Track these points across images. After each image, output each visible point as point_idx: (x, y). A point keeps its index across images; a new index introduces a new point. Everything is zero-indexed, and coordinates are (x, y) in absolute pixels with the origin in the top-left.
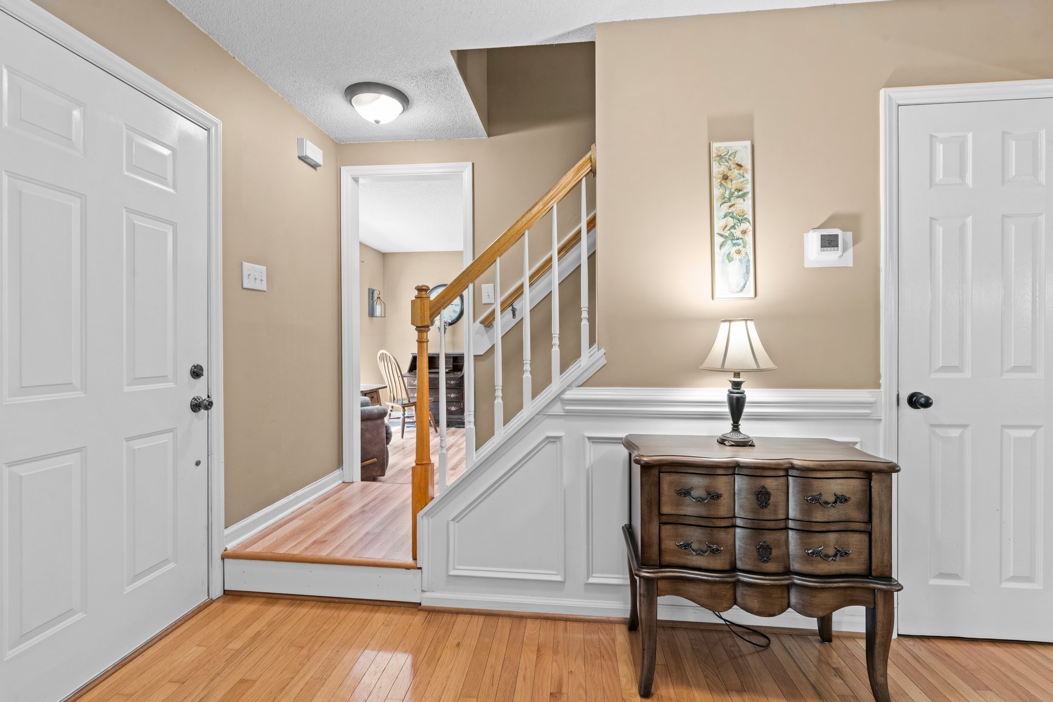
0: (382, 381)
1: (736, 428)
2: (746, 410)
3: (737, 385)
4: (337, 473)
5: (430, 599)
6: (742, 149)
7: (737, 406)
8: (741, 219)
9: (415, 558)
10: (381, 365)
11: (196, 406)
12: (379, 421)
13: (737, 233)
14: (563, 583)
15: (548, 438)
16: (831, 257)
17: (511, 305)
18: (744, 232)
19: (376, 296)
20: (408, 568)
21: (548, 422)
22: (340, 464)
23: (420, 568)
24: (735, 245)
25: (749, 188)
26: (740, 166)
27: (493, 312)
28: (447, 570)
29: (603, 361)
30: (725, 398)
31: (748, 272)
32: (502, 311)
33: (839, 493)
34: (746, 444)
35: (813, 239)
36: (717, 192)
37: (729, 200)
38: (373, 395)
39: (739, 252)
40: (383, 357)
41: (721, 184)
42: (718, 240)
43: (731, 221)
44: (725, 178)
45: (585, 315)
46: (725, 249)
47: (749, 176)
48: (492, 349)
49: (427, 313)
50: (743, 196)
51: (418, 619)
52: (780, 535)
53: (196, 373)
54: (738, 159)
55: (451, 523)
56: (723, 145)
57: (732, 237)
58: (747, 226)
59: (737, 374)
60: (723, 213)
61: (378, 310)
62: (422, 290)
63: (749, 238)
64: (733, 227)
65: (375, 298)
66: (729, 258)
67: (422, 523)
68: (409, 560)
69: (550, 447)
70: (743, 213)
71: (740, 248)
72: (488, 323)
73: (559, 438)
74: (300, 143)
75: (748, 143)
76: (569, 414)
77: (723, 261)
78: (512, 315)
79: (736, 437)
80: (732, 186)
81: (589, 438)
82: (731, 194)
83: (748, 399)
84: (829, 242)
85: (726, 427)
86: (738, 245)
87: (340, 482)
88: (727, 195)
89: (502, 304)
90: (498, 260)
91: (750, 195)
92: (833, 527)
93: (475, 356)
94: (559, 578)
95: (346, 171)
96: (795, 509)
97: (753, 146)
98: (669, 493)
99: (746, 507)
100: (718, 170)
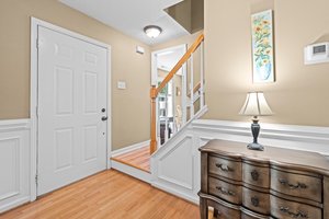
1: (255, 141)
3: (255, 122)
6: (267, 15)
7: (256, 132)
8: (267, 46)
11: (103, 119)
13: (264, 53)
15: (187, 137)
16: (321, 57)
18: (268, 52)
20: (147, 172)
21: (187, 131)
23: (151, 173)
24: (263, 58)
25: (271, 32)
26: (265, 23)
28: (157, 175)
29: (207, 109)
31: (270, 70)
34: (259, 149)
35: (309, 50)
36: (254, 36)
37: (260, 39)
39: (265, 62)
41: (256, 33)
42: (255, 57)
43: (261, 49)
44: (258, 29)
46: (259, 61)
47: (271, 26)
49: (155, 94)
50: (268, 36)
51: (149, 188)
52: (266, 196)
53: (103, 110)
54: (265, 20)
55: (159, 161)
56: (256, 15)
57: (262, 55)
58: (270, 49)
59: (256, 117)
60: (257, 45)
62: (153, 86)
63: (271, 55)
64: (263, 51)
66: (261, 65)
69: (188, 140)
70: (268, 44)
71: (266, 59)
73: (191, 137)
74: (137, 47)
75: (270, 11)
76: (194, 129)
77: (257, 67)
79: (255, 146)
80: (262, 32)
81: (201, 139)
82: (261, 36)
84: (319, 50)
85: (251, 140)
88: (259, 37)
91: (271, 35)
94: (191, 188)
95: (153, 54)
96: (274, 185)
97: (273, 12)
98: (213, 165)
99: (247, 178)
100: (254, 26)
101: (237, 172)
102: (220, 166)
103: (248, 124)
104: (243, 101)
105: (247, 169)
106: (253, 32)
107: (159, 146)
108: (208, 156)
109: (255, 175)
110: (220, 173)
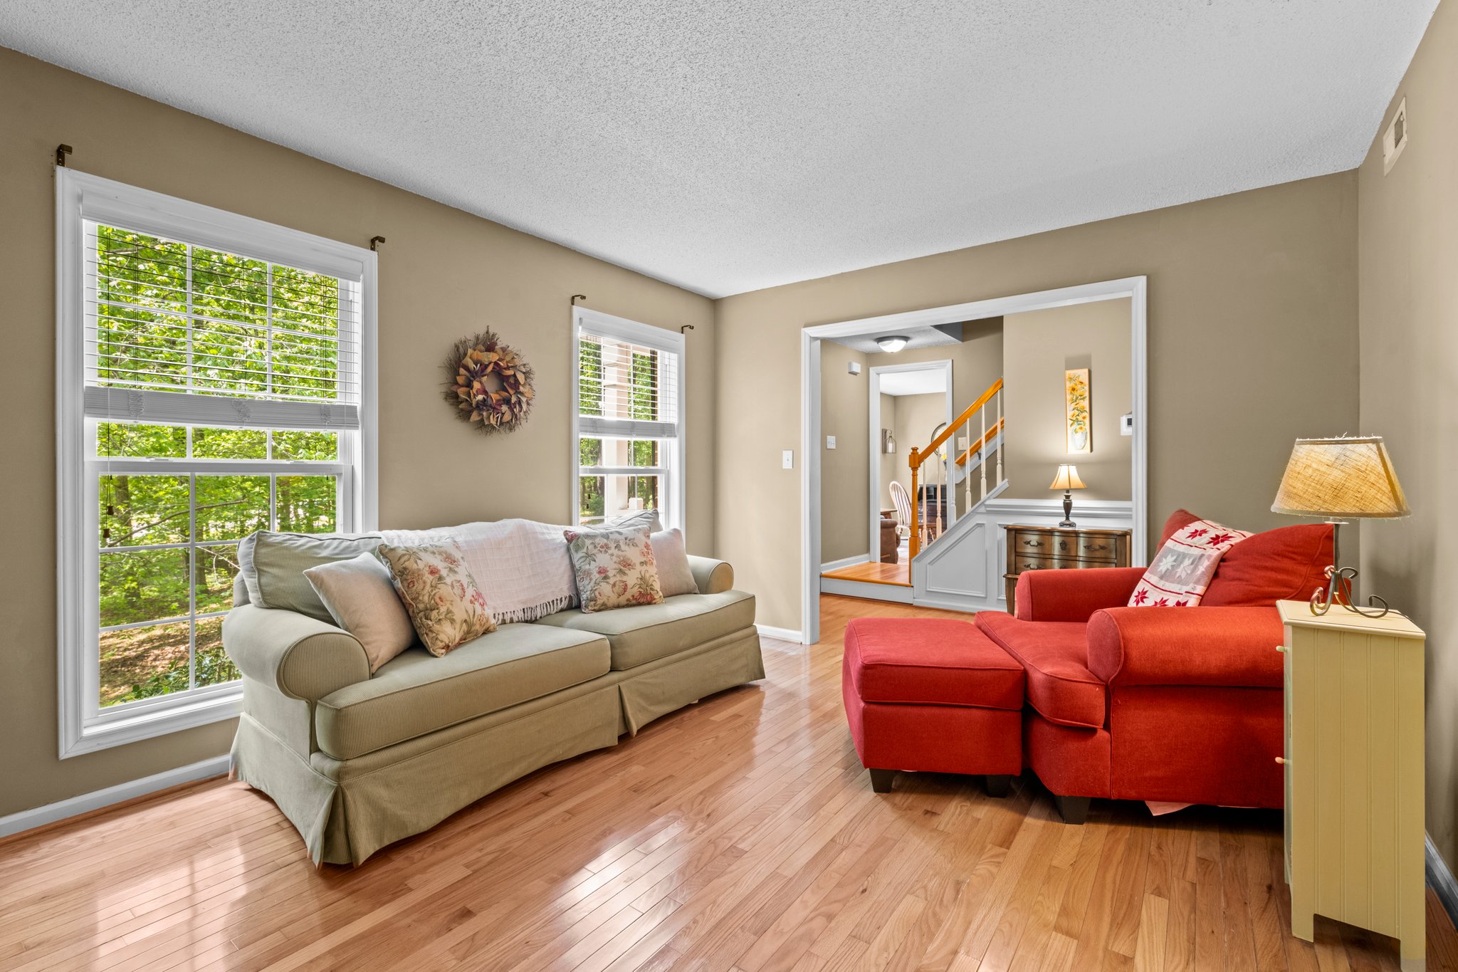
0: (893, 506)
1: (1067, 518)
2: (1072, 511)
3: (1068, 497)
4: (867, 555)
5: (918, 602)
6: (1083, 374)
7: (1068, 507)
8: (1082, 411)
9: (910, 582)
10: (893, 494)
12: (892, 529)
13: (1080, 418)
14: (986, 598)
15: (978, 524)
17: (977, 451)
18: (1084, 418)
19: (888, 435)
20: (907, 586)
21: (978, 516)
22: (868, 550)
23: (912, 587)
24: (1079, 424)
25: (1087, 394)
26: (1082, 383)
27: (965, 455)
28: (926, 588)
29: (1007, 485)
30: (1062, 505)
31: (1086, 439)
32: (971, 455)
33: (1101, 545)
34: (1071, 525)
35: (1124, 421)
36: (1069, 397)
37: (1076, 401)
38: (887, 514)
39: (1081, 428)
40: (895, 487)
41: (1071, 393)
42: (1069, 422)
43: (1077, 412)
44: (1073, 389)
45: (999, 461)
46: (1074, 427)
47: (1087, 388)
48: (964, 480)
49: (917, 461)
50: (1084, 399)
54: (1081, 379)
55: (928, 566)
56: (1071, 372)
57: (1077, 420)
58: (1087, 415)
59: (1068, 491)
60: (1072, 408)
61: (890, 447)
62: (915, 449)
63: (1087, 421)
64: (1078, 415)
65: (888, 437)
66: (1076, 432)
67: (915, 565)
68: (908, 583)
69: (979, 530)
70: (1084, 408)
71: (1082, 426)
72: (961, 463)
73: (983, 524)
74: (850, 365)
75: (1086, 371)
76: (989, 513)
77: (1072, 433)
78: (978, 458)
79: (1068, 523)
80: (1077, 393)
81: (999, 525)
82: (1077, 398)
83: (1073, 505)
85: (1063, 519)
86: (1081, 424)
87: (868, 561)
88: (1074, 398)
89: (971, 450)
90: (968, 420)
91: (1088, 398)
92: (1098, 560)
93: (956, 484)
94: (983, 595)
95: (873, 370)
96: (1082, 552)
97: (1090, 372)
98: (1020, 543)
99: (1057, 550)
100: (1069, 385)
101: (1047, 546)
102: (1028, 543)
103: (1059, 502)
104: (1054, 475)
105: (1057, 541)
106: (1068, 392)
107: (939, 533)
108: (1015, 534)
109: (1064, 545)
110: (1029, 550)
